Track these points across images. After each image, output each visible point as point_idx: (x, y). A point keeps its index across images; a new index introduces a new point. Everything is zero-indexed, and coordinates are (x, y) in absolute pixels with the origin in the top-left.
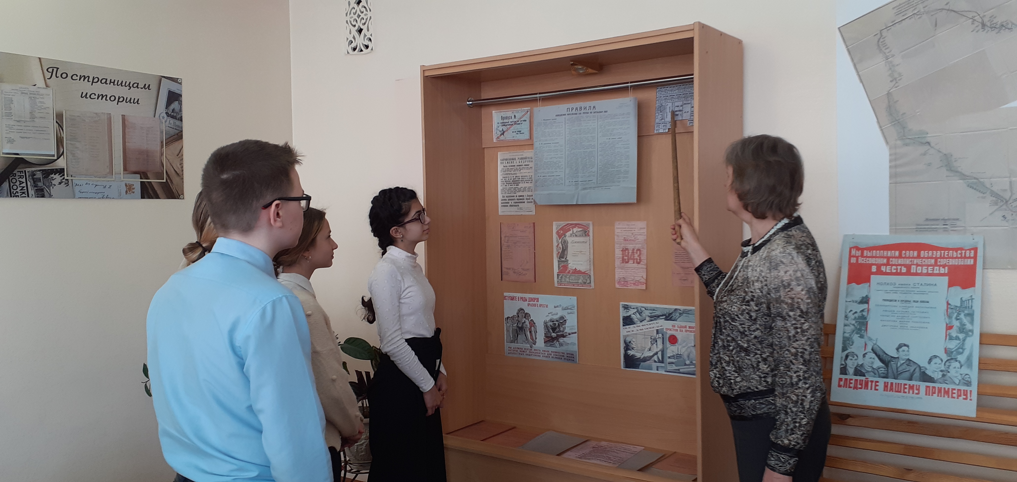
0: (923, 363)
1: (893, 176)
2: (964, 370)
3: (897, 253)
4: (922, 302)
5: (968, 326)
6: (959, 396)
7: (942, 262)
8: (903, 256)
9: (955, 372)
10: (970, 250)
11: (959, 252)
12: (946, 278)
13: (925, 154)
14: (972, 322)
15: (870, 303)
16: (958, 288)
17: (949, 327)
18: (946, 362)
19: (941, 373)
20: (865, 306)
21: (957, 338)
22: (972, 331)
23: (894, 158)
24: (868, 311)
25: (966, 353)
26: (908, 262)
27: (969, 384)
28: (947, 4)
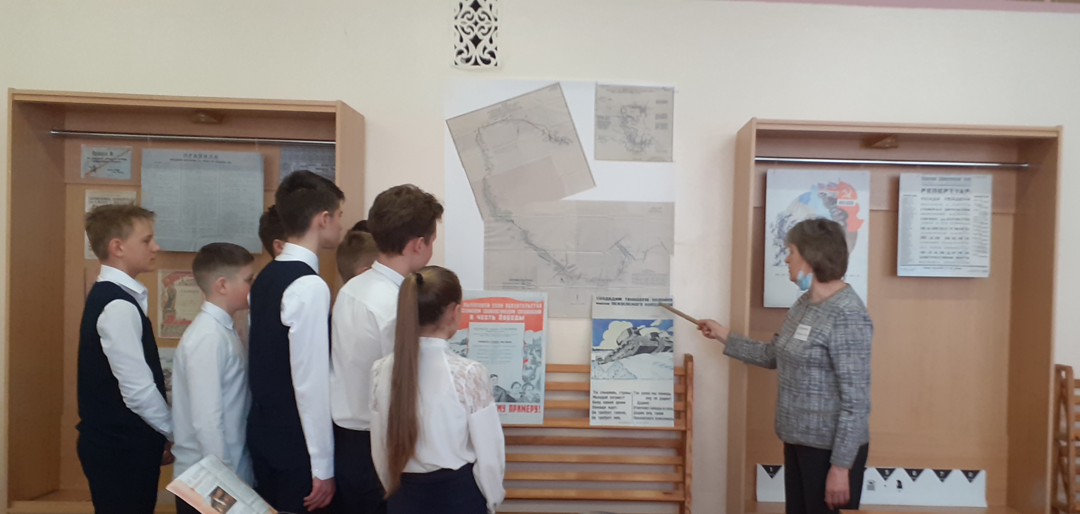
0: (507, 387)
1: (487, 244)
2: (536, 391)
3: (488, 305)
4: (507, 342)
5: (538, 359)
6: (532, 410)
7: (520, 312)
8: (493, 307)
9: (529, 393)
10: (539, 303)
11: (532, 305)
12: (523, 324)
13: (509, 229)
14: (540, 356)
15: (469, 343)
16: (531, 331)
17: (525, 361)
18: (523, 386)
19: (519, 395)
20: (465, 347)
21: (531, 368)
22: (540, 362)
23: (488, 231)
24: (467, 350)
25: (537, 379)
26: (496, 312)
27: (538, 401)
28: (526, 117)
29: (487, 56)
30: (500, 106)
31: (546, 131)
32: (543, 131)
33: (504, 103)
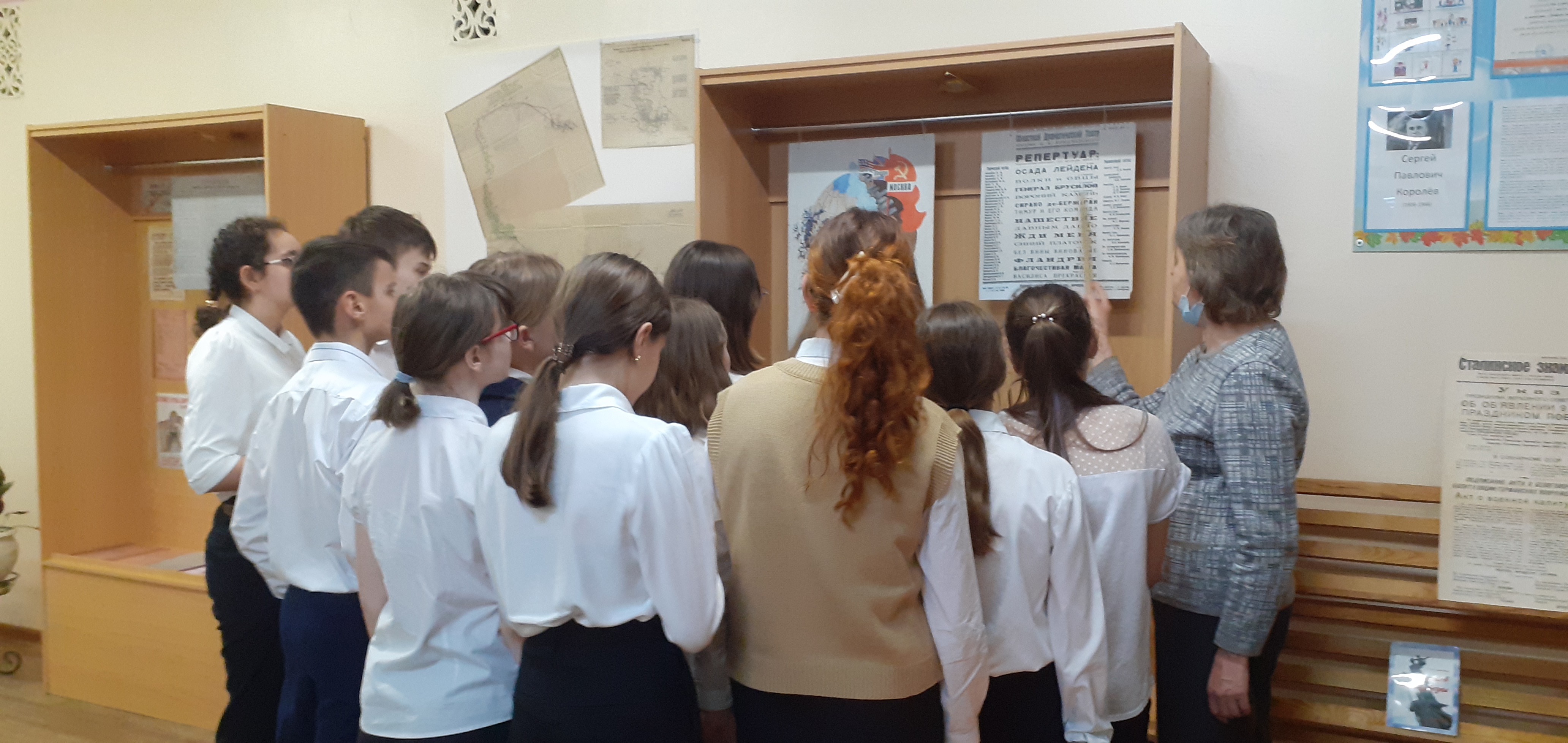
28: (526, 98)
29: (486, 25)
30: (499, 88)
31: (548, 115)
32: (544, 115)
33: (503, 84)
